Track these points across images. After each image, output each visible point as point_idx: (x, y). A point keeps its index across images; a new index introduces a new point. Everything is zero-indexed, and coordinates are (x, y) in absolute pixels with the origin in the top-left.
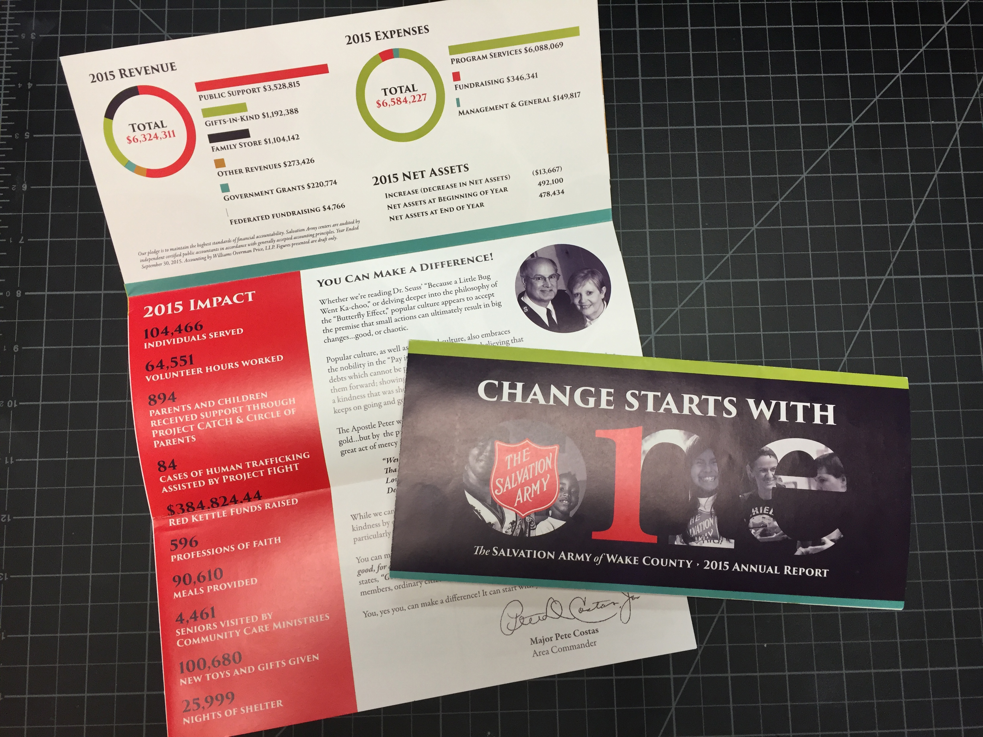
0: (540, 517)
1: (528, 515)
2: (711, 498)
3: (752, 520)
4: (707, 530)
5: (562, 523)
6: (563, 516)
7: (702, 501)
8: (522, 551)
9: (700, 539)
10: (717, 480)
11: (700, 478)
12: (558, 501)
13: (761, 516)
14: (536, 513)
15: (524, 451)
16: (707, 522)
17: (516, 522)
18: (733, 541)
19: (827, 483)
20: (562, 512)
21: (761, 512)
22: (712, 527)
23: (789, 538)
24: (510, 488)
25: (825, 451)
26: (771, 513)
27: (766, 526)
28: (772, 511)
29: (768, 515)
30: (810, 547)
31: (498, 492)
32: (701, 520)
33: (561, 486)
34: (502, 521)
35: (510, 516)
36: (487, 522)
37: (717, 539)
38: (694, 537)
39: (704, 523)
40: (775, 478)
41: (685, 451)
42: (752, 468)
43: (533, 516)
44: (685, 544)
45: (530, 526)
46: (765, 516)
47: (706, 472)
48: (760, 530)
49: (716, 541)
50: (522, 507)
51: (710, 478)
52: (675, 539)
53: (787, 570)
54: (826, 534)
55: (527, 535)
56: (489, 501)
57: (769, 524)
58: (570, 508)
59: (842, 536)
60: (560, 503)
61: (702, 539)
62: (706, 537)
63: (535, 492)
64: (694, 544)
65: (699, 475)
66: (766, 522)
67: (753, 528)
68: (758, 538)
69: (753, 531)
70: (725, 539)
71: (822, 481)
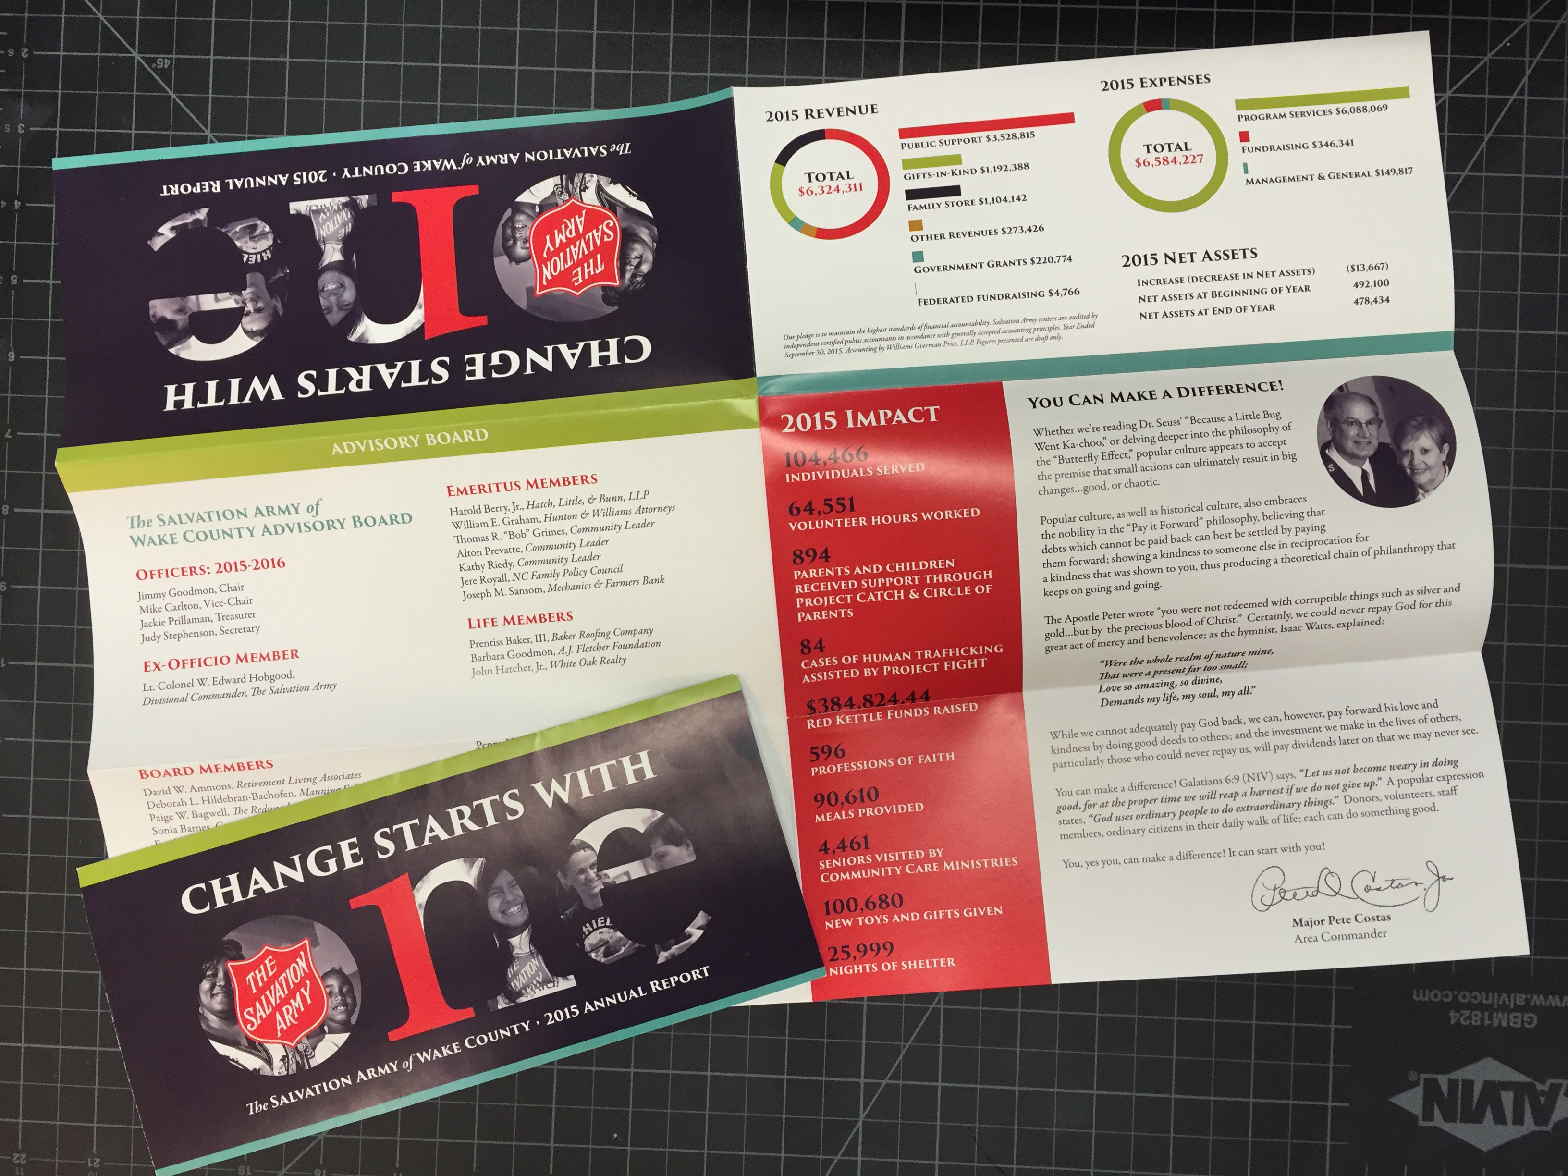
0: (316, 1039)
1: (300, 1042)
2: (525, 933)
3: (586, 942)
4: (534, 976)
5: (345, 1036)
6: (345, 1026)
7: (515, 941)
8: (308, 1089)
9: (529, 990)
10: (525, 907)
11: (503, 912)
12: (330, 1011)
13: (598, 932)
14: (308, 1036)
15: (267, 961)
16: (530, 966)
17: (287, 1056)
18: (572, 977)
19: (668, 859)
20: (339, 1022)
21: (595, 926)
22: (539, 969)
23: (643, 946)
24: (264, 1016)
25: (654, 816)
26: (608, 923)
27: (608, 942)
28: (608, 920)
29: (606, 926)
30: (674, 947)
31: (252, 1027)
32: (523, 965)
33: (328, 990)
34: (269, 1061)
35: (276, 1051)
36: (251, 1069)
37: (550, 982)
38: (520, 990)
39: (527, 968)
40: (599, 877)
41: (473, 885)
42: (565, 876)
43: (305, 1041)
44: (512, 1004)
45: (305, 1056)
46: (602, 930)
47: (508, 902)
48: (603, 949)
49: (550, 985)
50: (289, 1034)
51: (516, 908)
52: (497, 1002)
53: (654, 986)
54: (689, 922)
55: (307, 1067)
56: (244, 1042)
57: (611, 937)
58: (349, 1014)
59: (710, 918)
60: (334, 1012)
61: (532, 989)
62: (535, 985)
63: (298, 1010)
64: (523, 999)
65: (499, 911)
66: (606, 936)
67: (591, 952)
68: (603, 960)
69: (593, 955)
70: (560, 979)
71: (661, 857)
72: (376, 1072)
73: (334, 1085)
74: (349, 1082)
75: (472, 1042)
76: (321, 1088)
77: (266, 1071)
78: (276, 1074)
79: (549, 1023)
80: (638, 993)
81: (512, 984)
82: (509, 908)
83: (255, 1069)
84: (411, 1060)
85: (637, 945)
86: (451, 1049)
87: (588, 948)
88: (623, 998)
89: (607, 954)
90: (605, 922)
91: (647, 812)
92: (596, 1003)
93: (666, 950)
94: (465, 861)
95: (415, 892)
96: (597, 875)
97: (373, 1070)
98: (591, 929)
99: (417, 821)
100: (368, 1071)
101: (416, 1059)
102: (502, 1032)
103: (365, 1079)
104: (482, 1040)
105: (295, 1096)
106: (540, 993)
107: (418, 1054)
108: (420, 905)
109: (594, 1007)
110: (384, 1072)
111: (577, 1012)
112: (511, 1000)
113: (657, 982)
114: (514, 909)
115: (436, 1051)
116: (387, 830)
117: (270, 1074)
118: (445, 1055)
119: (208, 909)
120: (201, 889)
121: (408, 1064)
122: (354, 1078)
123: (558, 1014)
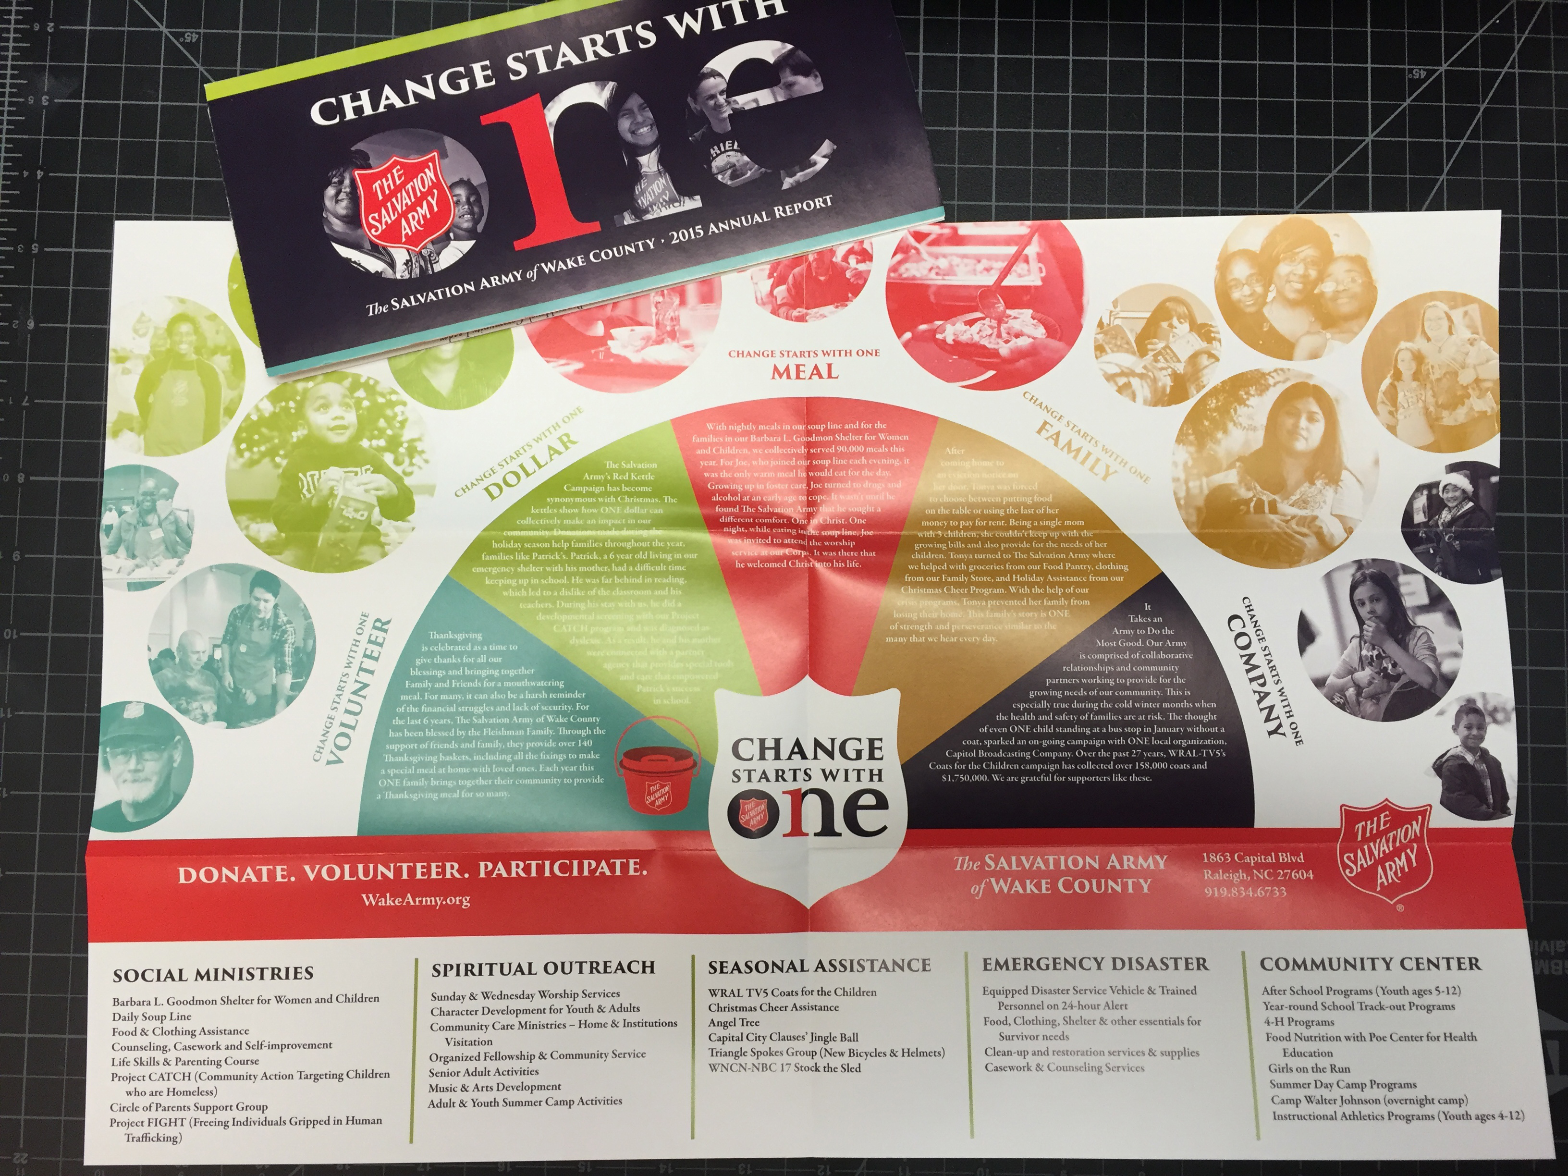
0: (440, 245)
1: (424, 247)
2: (654, 152)
3: (714, 164)
4: (660, 195)
5: (470, 244)
6: (471, 234)
7: (643, 160)
8: (430, 294)
9: (655, 208)
10: (655, 128)
11: (633, 133)
12: (457, 219)
13: (725, 155)
14: (433, 242)
15: (394, 171)
16: (658, 184)
17: (411, 260)
18: (698, 197)
19: (796, 88)
20: (465, 230)
21: (723, 149)
22: (666, 188)
23: (769, 171)
24: (389, 222)
25: (783, 48)
26: (735, 147)
27: (735, 165)
28: (736, 144)
29: (733, 150)
30: (799, 174)
31: (376, 231)
32: (650, 184)
33: (455, 199)
34: (392, 264)
35: (400, 255)
36: (373, 272)
37: (677, 201)
38: (647, 208)
39: (655, 186)
40: (729, 103)
41: (603, 106)
42: (695, 100)
43: (430, 246)
44: (638, 221)
45: (430, 260)
46: (729, 153)
47: (638, 123)
48: (729, 172)
49: (677, 204)
50: (414, 240)
51: (645, 129)
52: (623, 218)
53: (778, 212)
54: (814, 150)
55: (430, 272)
56: (368, 246)
57: (738, 161)
58: (476, 222)
59: (835, 147)
60: (460, 220)
61: (658, 207)
62: (662, 204)
63: (424, 217)
64: (649, 217)
65: (629, 130)
66: (733, 160)
67: (718, 174)
68: (729, 183)
69: (720, 177)
70: (686, 198)
71: (790, 86)
72: (500, 280)
73: (457, 290)
74: (473, 289)
75: (597, 256)
76: (444, 293)
77: (389, 273)
78: (399, 277)
79: (674, 242)
80: (762, 218)
81: (639, 201)
82: (639, 129)
83: (377, 272)
84: (535, 270)
85: (763, 170)
86: (576, 262)
87: (715, 170)
88: (747, 222)
89: (733, 177)
90: (733, 146)
91: (777, 44)
92: (721, 225)
93: (791, 177)
94: (596, 85)
95: (546, 111)
96: (726, 101)
97: (497, 278)
98: (718, 152)
99: (549, 47)
100: (492, 278)
101: (540, 269)
102: (626, 247)
103: (489, 286)
104: (607, 254)
105: (417, 300)
106: (666, 212)
107: (543, 265)
108: (550, 124)
109: (718, 229)
110: (508, 281)
111: (702, 233)
112: (637, 217)
113: (781, 208)
114: (644, 130)
115: (560, 263)
116: (520, 54)
117: (392, 277)
118: (570, 267)
119: (337, 120)
120: (331, 103)
121: (532, 274)
122: (477, 285)
123: (683, 234)
